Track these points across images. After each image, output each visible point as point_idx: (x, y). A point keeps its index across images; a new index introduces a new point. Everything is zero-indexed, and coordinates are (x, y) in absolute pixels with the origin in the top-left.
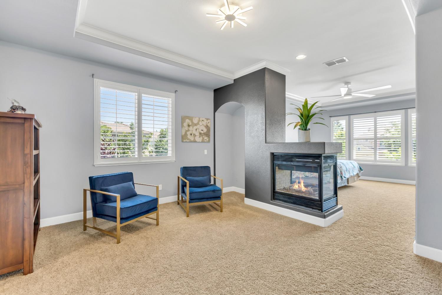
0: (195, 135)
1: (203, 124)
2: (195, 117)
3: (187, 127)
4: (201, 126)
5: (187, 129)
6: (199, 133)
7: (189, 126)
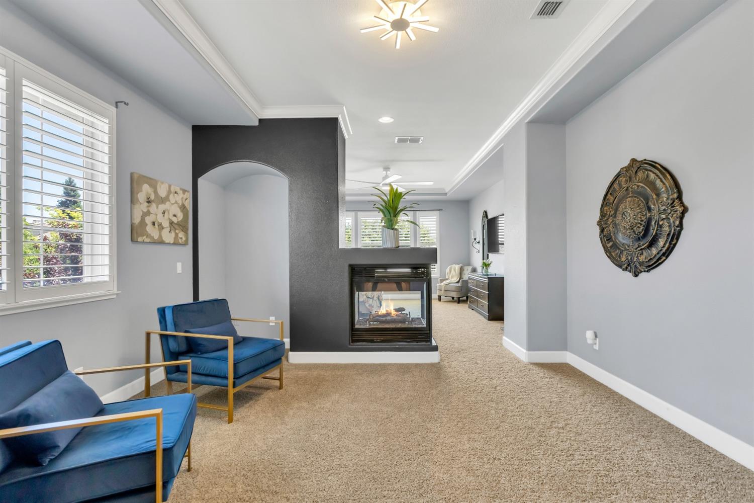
0: (161, 227)
1: (176, 202)
2: (162, 183)
3: (146, 204)
4: (173, 204)
5: (145, 210)
6: (170, 223)
7: (149, 202)
